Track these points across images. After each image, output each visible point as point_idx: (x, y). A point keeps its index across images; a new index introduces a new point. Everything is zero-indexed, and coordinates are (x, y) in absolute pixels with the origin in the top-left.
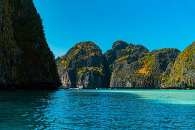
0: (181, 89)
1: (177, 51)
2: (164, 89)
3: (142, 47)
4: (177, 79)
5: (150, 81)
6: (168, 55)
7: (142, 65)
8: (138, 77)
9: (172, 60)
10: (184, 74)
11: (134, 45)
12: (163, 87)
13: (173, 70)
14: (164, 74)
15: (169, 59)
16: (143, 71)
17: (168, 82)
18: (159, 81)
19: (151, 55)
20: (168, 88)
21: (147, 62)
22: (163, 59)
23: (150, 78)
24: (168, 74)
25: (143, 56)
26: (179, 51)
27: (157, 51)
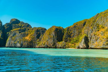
0: (45, 48)
1: (45, 29)
2: (38, 48)
3: (29, 25)
4: (44, 43)
5: (31, 44)
6: (41, 31)
7: (27, 34)
8: (24, 41)
9: (42, 34)
10: (47, 41)
11: (24, 23)
12: (37, 47)
13: (42, 39)
14: (38, 40)
15: (41, 33)
16: (27, 38)
17: (40, 44)
18: (35, 44)
19: (32, 30)
20: (39, 48)
21: (30, 33)
22: (38, 33)
23: (31, 42)
24: (40, 40)
25: (29, 30)
26: (46, 30)
27: (36, 28)
